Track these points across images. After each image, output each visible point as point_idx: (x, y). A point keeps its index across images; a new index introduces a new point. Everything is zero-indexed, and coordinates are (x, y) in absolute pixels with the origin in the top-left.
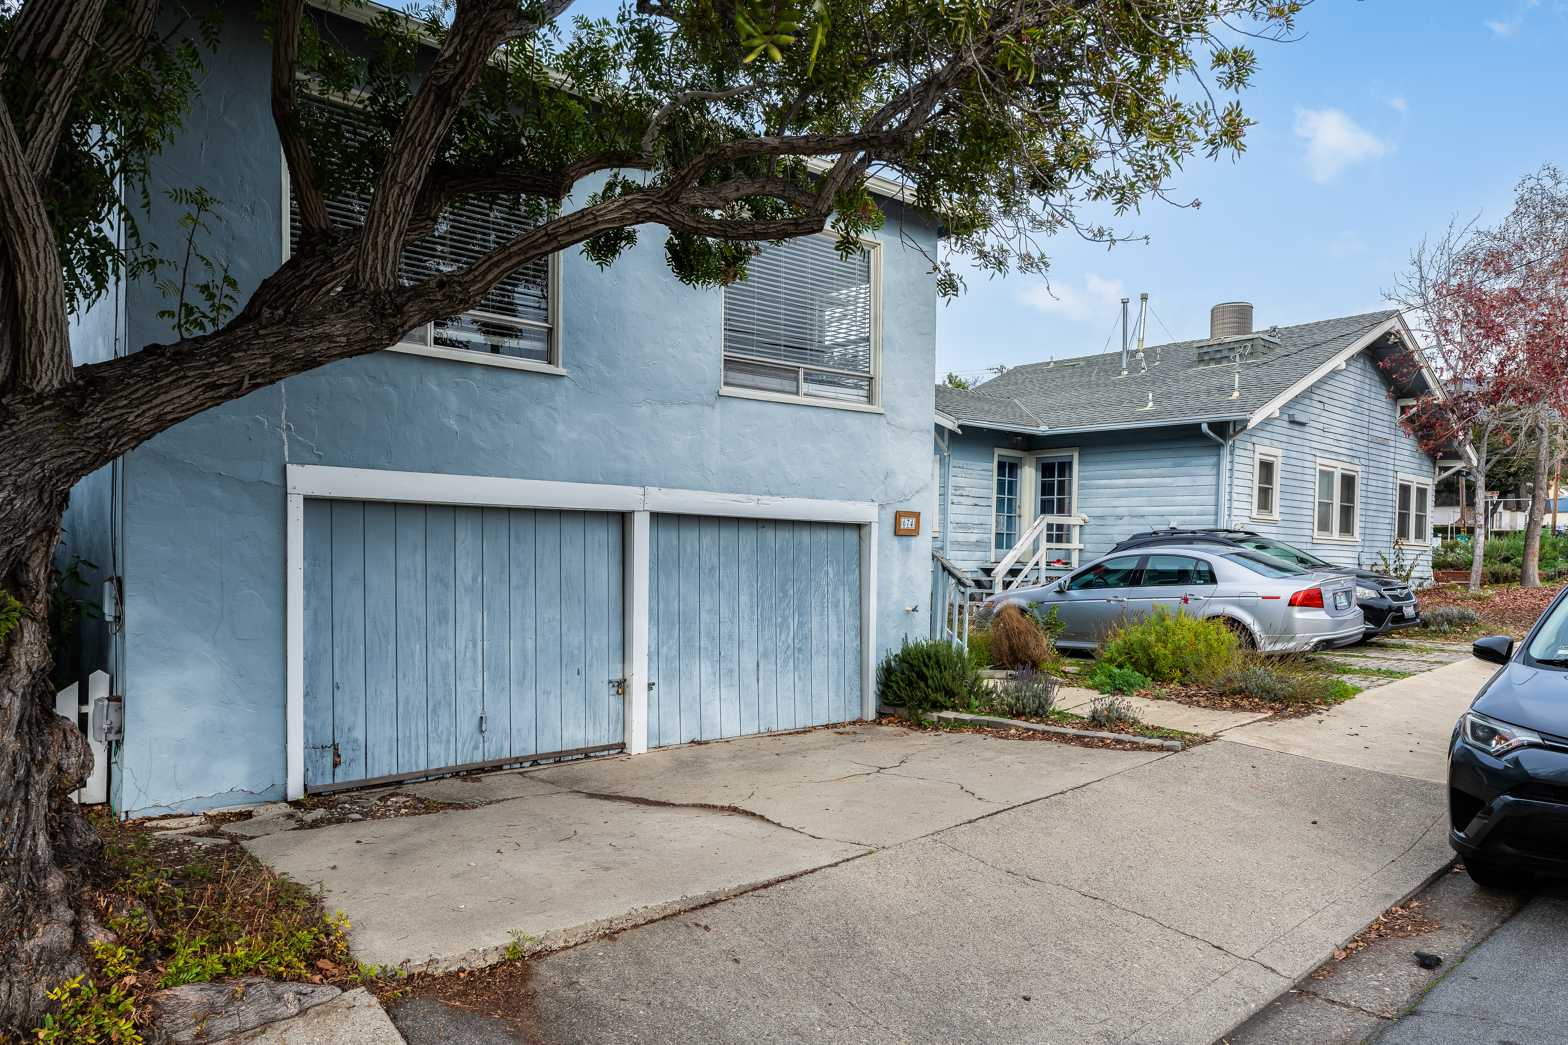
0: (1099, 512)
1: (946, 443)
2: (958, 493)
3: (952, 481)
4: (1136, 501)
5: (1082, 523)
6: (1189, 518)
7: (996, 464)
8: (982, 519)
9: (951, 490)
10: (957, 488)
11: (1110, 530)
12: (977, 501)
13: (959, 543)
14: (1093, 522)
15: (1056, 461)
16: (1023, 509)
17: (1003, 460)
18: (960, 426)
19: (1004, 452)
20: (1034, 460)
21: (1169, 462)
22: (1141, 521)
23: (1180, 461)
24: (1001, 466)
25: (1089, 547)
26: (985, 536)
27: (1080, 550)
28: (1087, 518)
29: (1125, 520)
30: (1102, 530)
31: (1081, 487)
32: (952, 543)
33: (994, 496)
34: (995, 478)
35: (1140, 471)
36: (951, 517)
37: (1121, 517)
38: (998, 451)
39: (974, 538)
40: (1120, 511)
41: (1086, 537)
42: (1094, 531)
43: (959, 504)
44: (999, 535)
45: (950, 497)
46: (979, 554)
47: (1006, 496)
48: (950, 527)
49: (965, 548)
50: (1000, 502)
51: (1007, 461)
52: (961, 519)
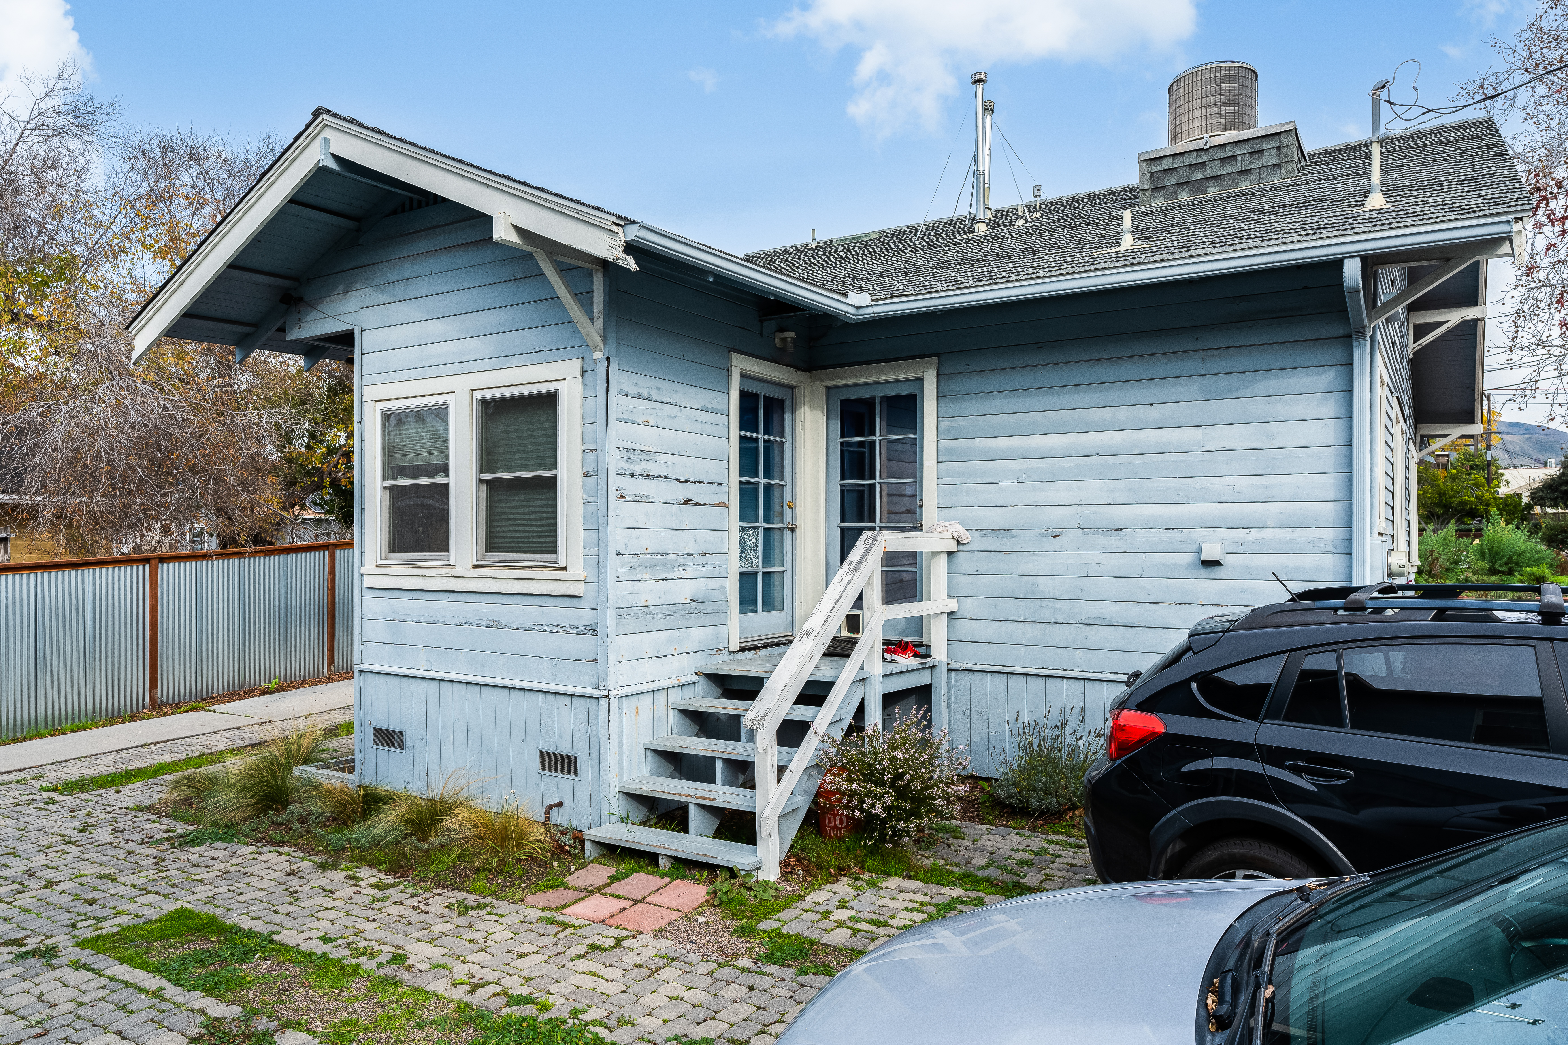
0: (996, 517)
1: (599, 322)
2: (637, 468)
3: (619, 433)
4: (1093, 490)
5: (954, 547)
6: (1255, 534)
7: (735, 395)
8: (705, 542)
9: (615, 461)
10: (632, 453)
11: (1027, 565)
12: (690, 491)
13: (643, 610)
14: (978, 542)
15: (877, 394)
16: (799, 510)
17: (752, 388)
18: (630, 248)
19: (755, 367)
20: (822, 394)
21: (1192, 388)
22: (1114, 541)
23: (1224, 382)
24: (748, 401)
25: (970, 607)
26: (713, 584)
27: (950, 614)
28: (965, 535)
29: (1068, 539)
30: (1004, 564)
31: (945, 457)
32: (623, 613)
33: (734, 478)
34: (735, 432)
35: (1106, 414)
36: (618, 539)
37: (1056, 533)
38: (740, 364)
39: (682, 592)
40: (1053, 516)
41: (961, 580)
42: (983, 567)
43: (640, 499)
44: (747, 579)
45: (615, 481)
46: (698, 636)
47: (761, 480)
48: (616, 566)
49: (661, 623)
50: (747, 493)
51: (762, 391)
52: (646, 542)
